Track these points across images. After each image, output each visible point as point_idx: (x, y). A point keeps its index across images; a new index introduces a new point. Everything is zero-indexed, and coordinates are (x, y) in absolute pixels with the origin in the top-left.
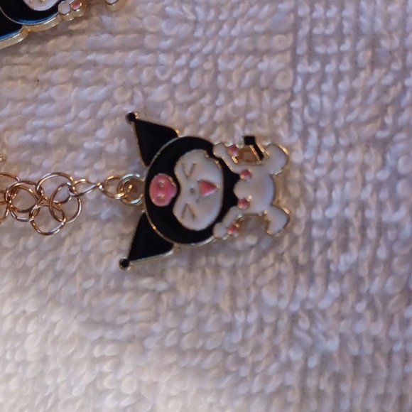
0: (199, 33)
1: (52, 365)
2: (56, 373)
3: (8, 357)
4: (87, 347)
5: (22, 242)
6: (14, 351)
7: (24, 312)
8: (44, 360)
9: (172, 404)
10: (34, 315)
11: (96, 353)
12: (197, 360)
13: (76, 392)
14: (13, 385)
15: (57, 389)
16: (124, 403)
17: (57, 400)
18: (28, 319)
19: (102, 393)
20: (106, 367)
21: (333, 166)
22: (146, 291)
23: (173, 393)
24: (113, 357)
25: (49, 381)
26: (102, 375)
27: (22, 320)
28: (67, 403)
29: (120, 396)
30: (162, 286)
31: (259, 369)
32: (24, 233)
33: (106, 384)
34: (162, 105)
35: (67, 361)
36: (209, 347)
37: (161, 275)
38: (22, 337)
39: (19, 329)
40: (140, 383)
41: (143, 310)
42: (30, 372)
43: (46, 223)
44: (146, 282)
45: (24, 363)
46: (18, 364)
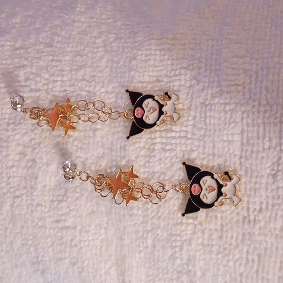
0: (208, 133)
1: (157, 248)
2: (159, 251)
3: (141, 245)
4: (170, 243)
5: (146, 205)
6: (143, 243)
7: (147, 230)
8: (154, 246)
9: (201, 262)
10: (150, 231)
11: (174, 244)
12: (209, 248)
13: (166, 258)
14: (142, 254)
15: (159, 256)
16: (184, 262)
17: (159, 260)
18: (148, 232)
19: (175, 259)
20: (177, 250)
21: (256, 183)
22: (190, 224)
23: (201, 259)
24: (179, 246)
25: (156, 254)
26: (175, 252)
27: (146, 233)
28: (162, 261)
29: (182, 259)
30: (197, 222)
31: (232, 252)
32: (146, 202)
33: (177, 255)
34: (195, 159)
35: (163, 247)
36: (214, 243)
37: (196, 218)
38: (146, 238)
39: (145, 235)
40: (189, 255)
41: (190, 230)
42: (149, 250)
43: (154, 199)
44: (190, 221)
45: (147, 247)
46: (144, 248)
